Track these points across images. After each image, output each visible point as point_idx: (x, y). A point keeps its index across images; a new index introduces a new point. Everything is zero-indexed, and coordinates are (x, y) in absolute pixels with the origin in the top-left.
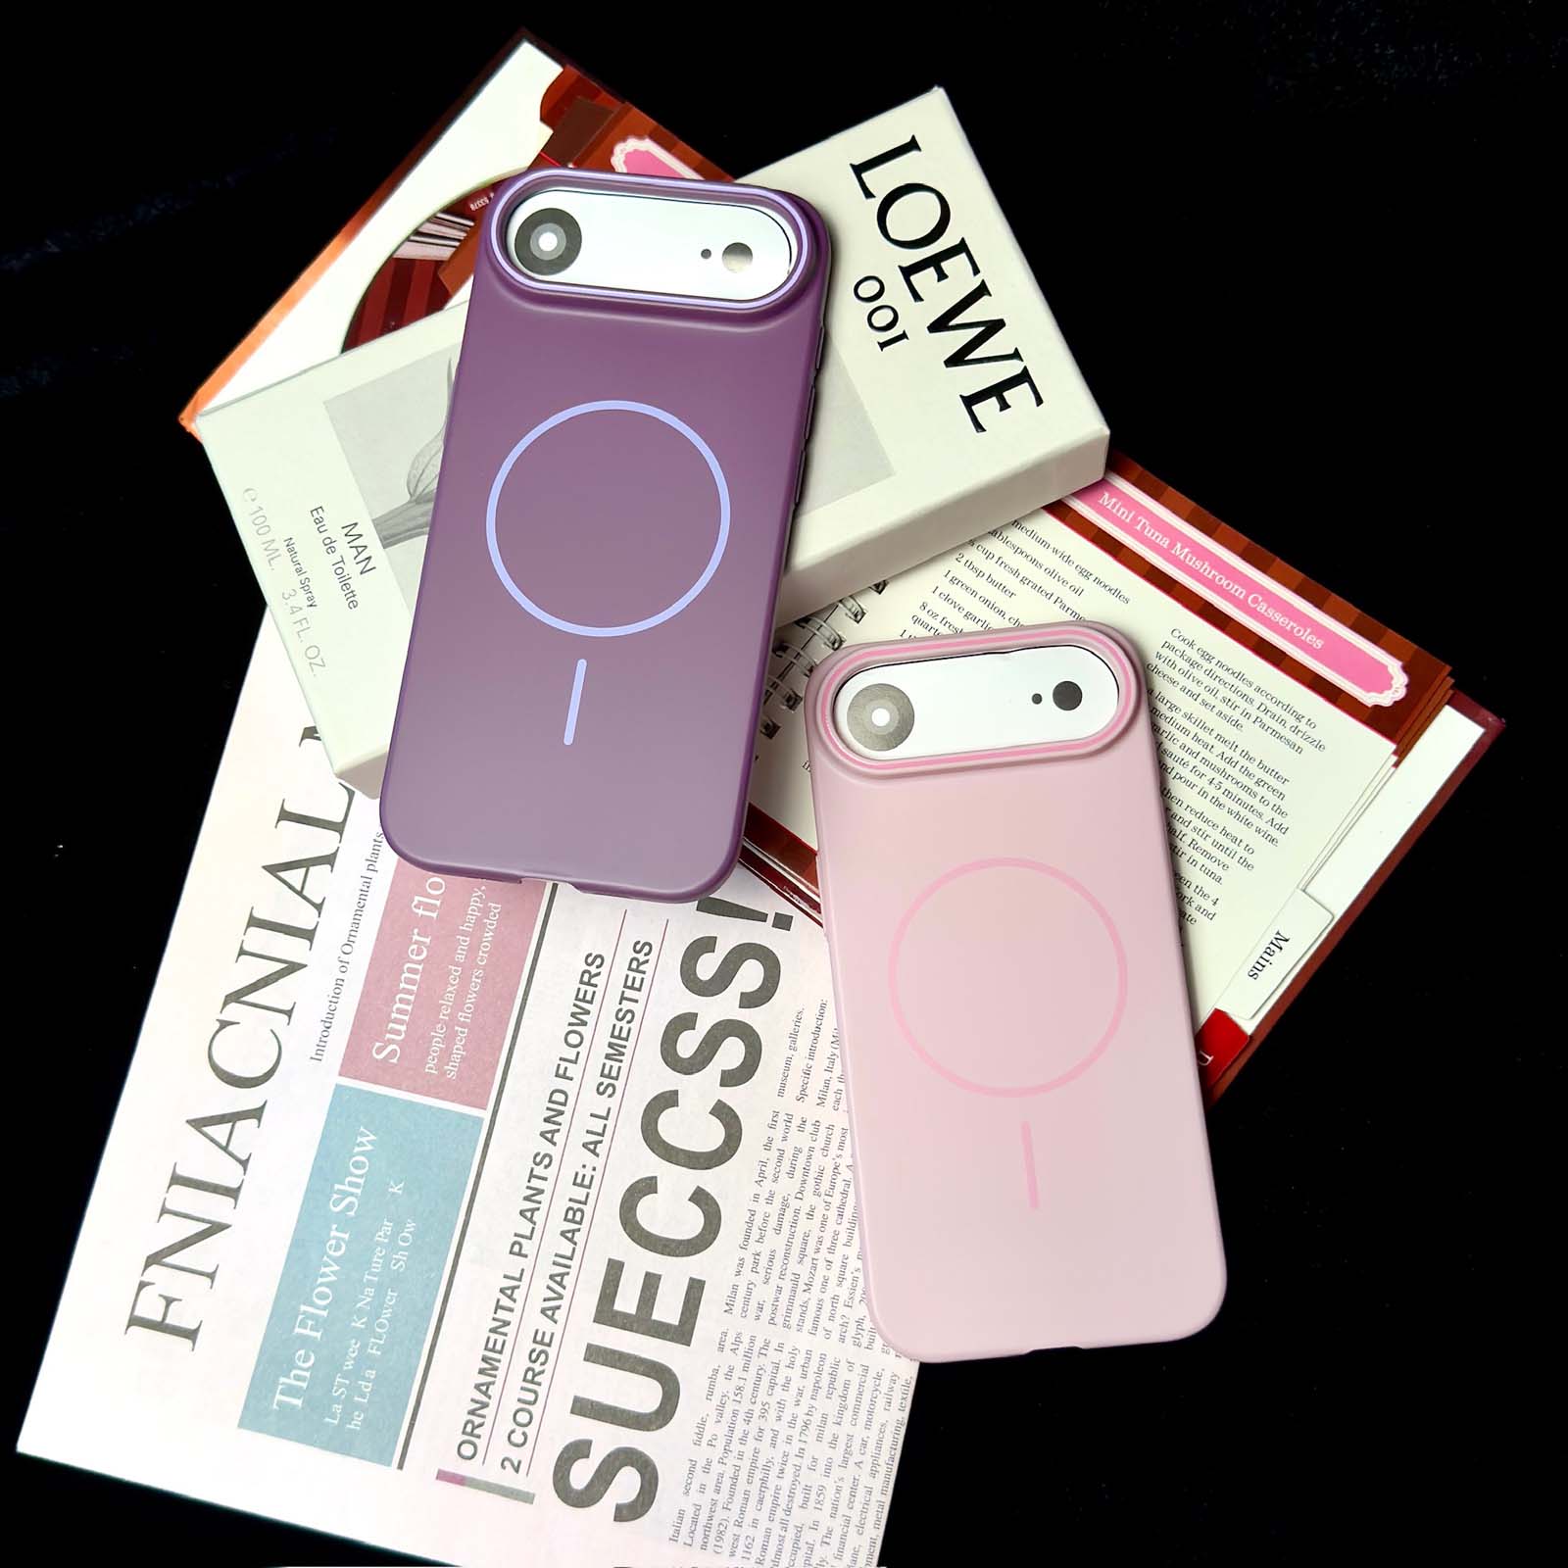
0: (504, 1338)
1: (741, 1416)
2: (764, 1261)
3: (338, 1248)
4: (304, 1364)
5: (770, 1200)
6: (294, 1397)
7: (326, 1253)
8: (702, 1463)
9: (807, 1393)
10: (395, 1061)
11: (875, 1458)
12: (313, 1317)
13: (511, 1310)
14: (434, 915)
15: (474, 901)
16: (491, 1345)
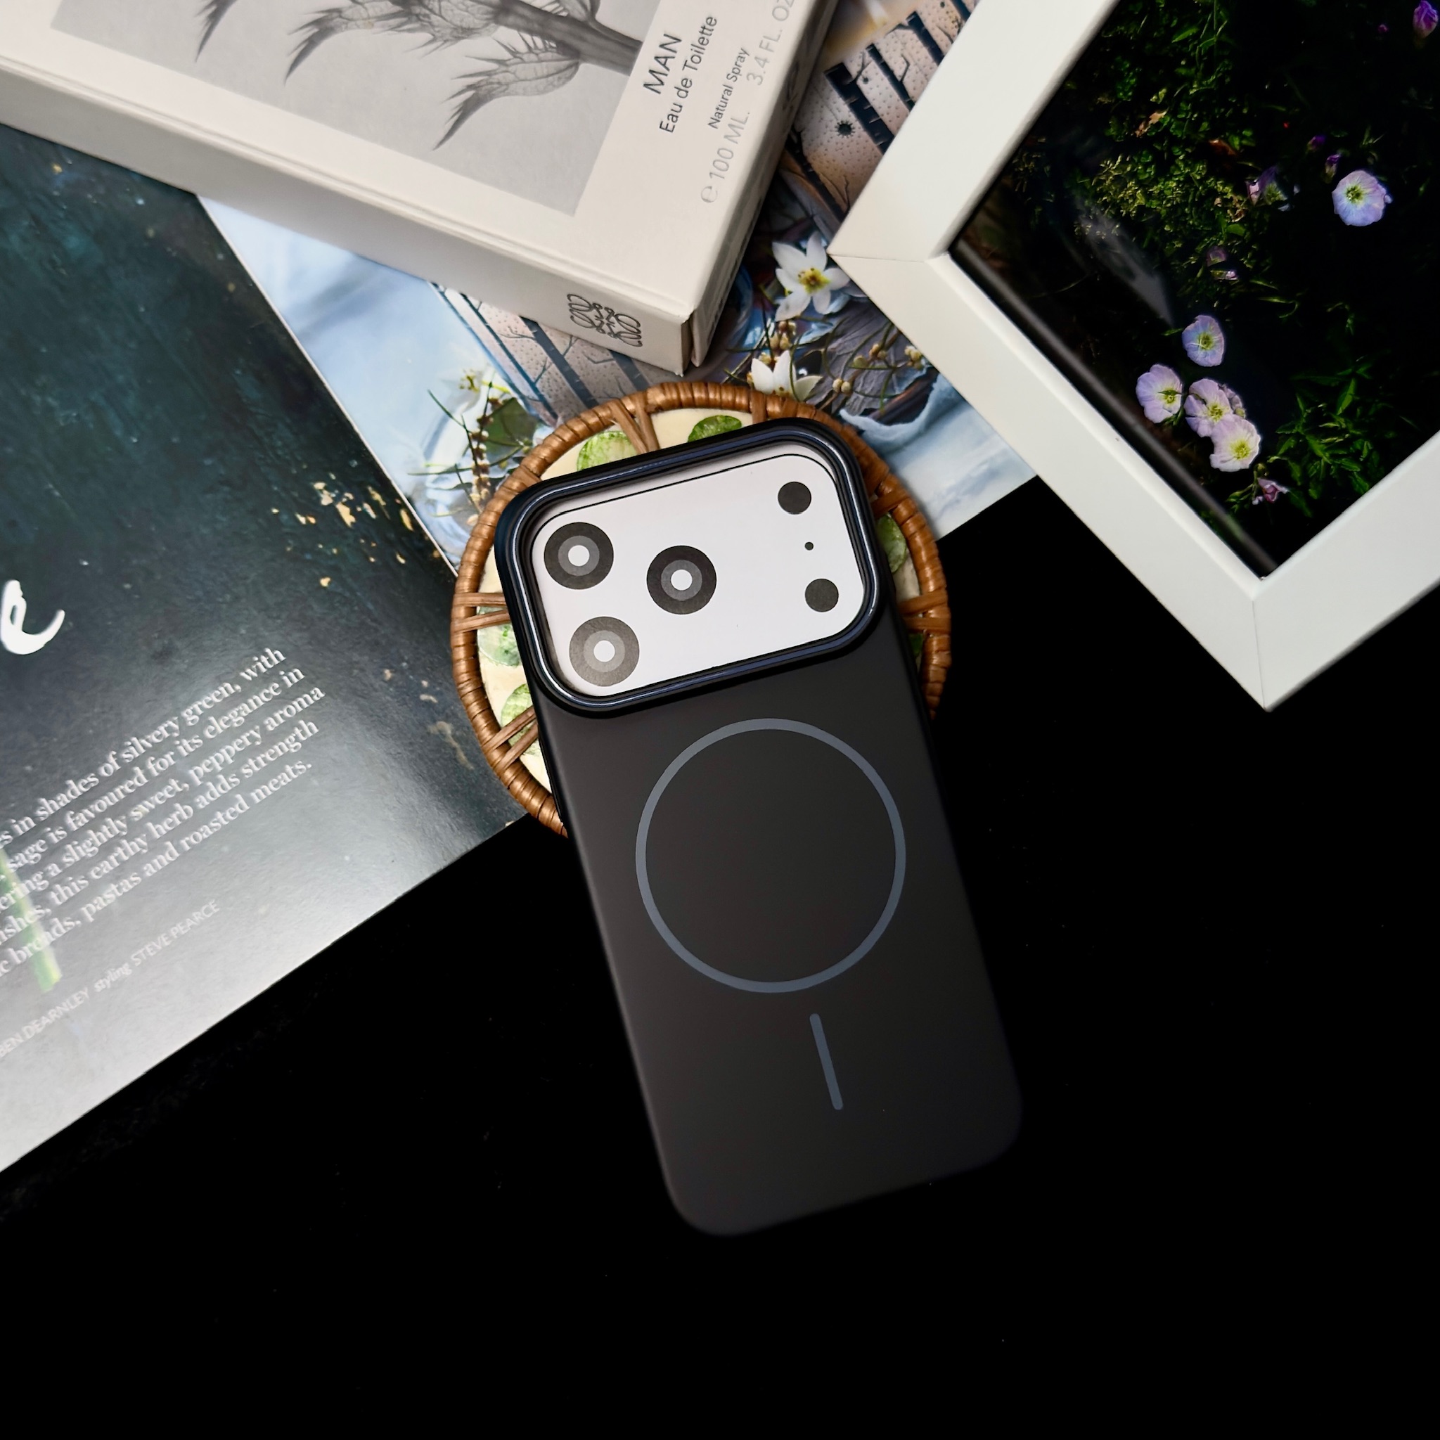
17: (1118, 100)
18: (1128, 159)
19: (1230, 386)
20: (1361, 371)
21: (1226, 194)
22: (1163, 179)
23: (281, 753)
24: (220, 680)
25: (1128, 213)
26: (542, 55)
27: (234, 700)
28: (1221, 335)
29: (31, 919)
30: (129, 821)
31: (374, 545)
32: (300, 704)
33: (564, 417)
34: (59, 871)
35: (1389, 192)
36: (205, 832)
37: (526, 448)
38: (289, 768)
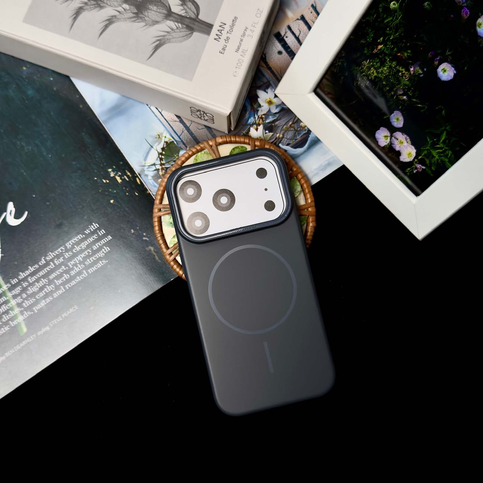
17: (367, 41)
18: (371, 61)
19: (406, 134)
20: (448, 128)
21: (403, 71)
22: (382, 67)
23: (98, 257)
24: (78, 234)
25: (372, 78)
26: (181, 30)
27: (82, 240)
28: (402, 117)
29: (17, 312)
30: (49, 280)
31: (128, 189)
32: (104, 241)
33: (189, 147)
34: (26, 296)
35: (455, 70)
36: (73, 283)
37: (177, 157)
38: (100, 262)
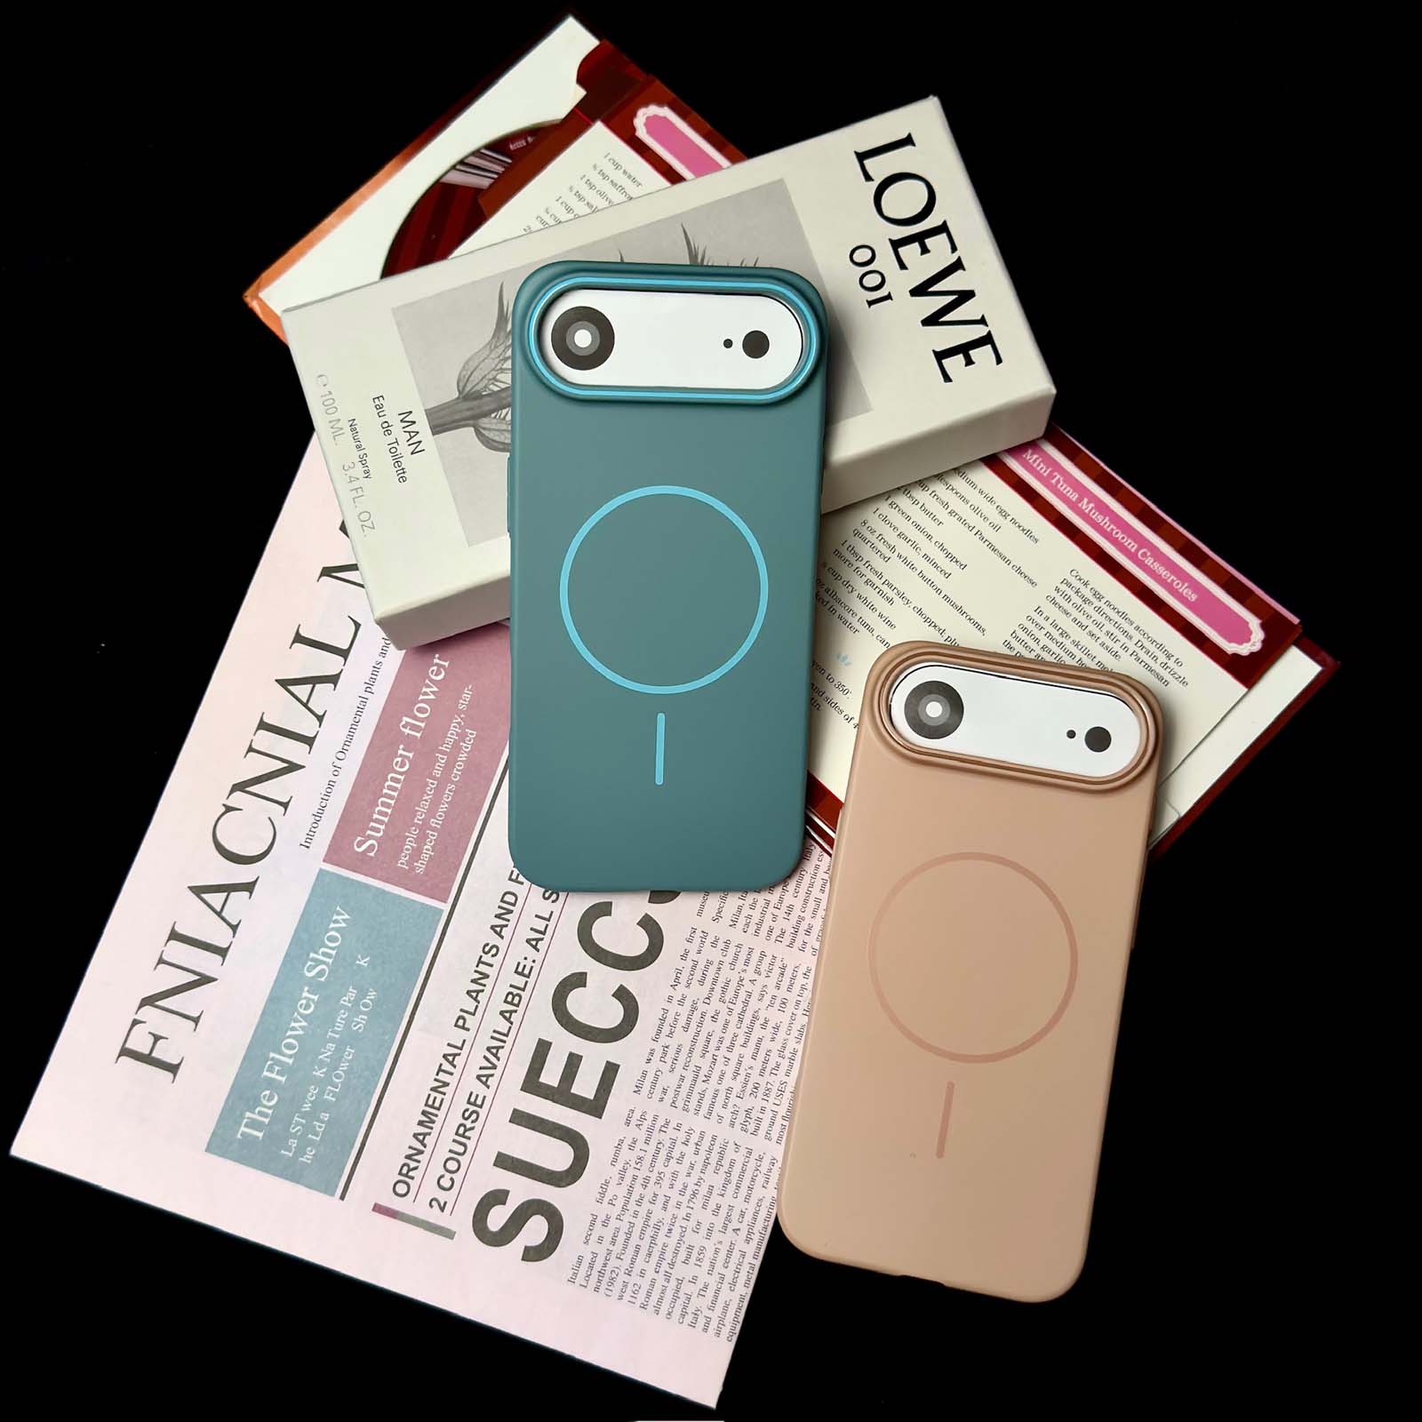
0: (443, 1096)
1: (640, 1181)
2: (671, 1053)
3: (307, 1007)
4: (269, 1102)
5: (681, 1002)
6: (257, 1130)
7: (296, 1010)
8: (602, 1217)
9: (698, 1167)
10: (372, 854)
11: (751, 1226)
12: (278, 1062)
13: (452, 1074)
14: (419, 735)
15: (454, 727)
16: (430, 1102)
